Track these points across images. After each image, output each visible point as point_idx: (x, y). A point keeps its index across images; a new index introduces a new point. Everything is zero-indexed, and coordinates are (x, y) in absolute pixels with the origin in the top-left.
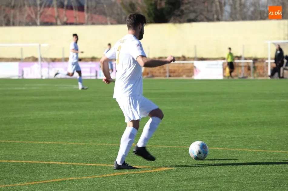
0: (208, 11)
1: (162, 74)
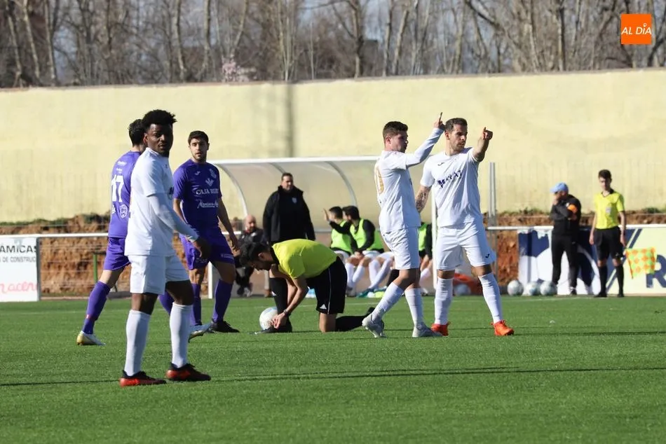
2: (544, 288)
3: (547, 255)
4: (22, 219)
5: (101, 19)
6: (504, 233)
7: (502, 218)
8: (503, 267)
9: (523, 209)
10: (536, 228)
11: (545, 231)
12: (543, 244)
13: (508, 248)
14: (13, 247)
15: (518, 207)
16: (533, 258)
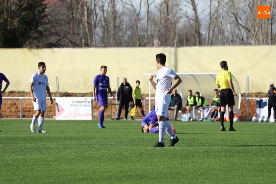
0: (74, 34)
1: (13, 114)
2: (265, 119)
3: (266, 108)
4: (86, 92)
5: (112, 25)
6: (250, 100)
7: (249, 95)
8: (249, 112)
9: (256, 92)
10: (262, 99)
11: (266, 99)
12: (265, 104)
13: (251, 105)
14: (84, 101)
15: (255, 91)
16: (261, 109)
